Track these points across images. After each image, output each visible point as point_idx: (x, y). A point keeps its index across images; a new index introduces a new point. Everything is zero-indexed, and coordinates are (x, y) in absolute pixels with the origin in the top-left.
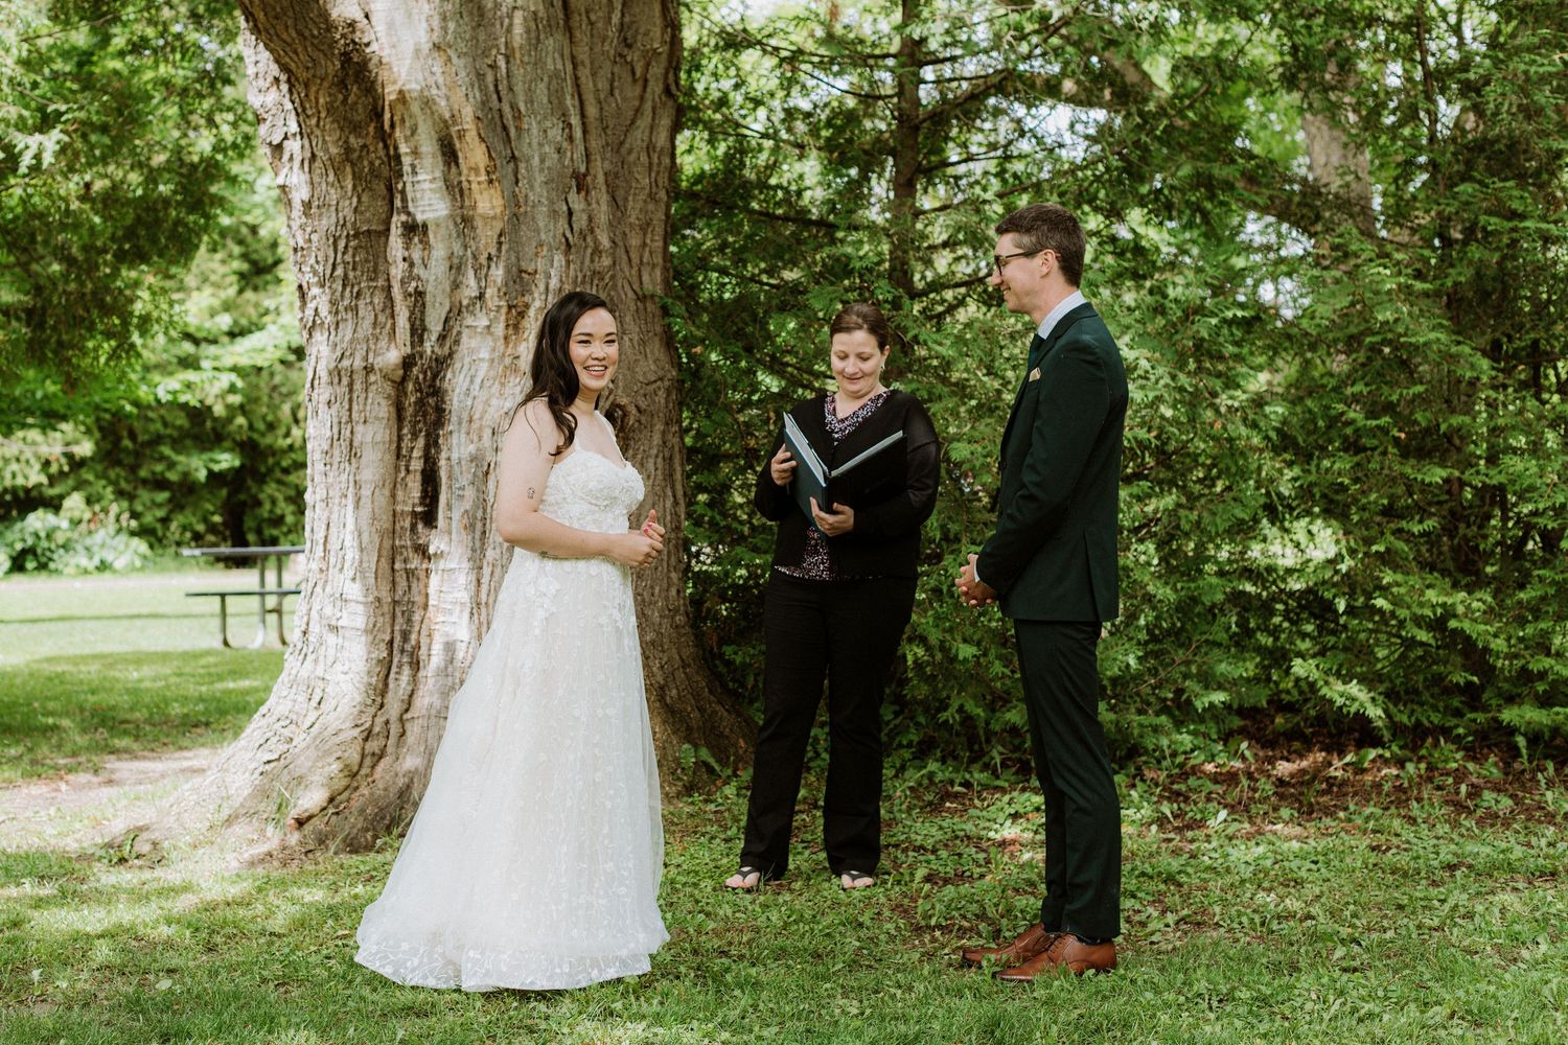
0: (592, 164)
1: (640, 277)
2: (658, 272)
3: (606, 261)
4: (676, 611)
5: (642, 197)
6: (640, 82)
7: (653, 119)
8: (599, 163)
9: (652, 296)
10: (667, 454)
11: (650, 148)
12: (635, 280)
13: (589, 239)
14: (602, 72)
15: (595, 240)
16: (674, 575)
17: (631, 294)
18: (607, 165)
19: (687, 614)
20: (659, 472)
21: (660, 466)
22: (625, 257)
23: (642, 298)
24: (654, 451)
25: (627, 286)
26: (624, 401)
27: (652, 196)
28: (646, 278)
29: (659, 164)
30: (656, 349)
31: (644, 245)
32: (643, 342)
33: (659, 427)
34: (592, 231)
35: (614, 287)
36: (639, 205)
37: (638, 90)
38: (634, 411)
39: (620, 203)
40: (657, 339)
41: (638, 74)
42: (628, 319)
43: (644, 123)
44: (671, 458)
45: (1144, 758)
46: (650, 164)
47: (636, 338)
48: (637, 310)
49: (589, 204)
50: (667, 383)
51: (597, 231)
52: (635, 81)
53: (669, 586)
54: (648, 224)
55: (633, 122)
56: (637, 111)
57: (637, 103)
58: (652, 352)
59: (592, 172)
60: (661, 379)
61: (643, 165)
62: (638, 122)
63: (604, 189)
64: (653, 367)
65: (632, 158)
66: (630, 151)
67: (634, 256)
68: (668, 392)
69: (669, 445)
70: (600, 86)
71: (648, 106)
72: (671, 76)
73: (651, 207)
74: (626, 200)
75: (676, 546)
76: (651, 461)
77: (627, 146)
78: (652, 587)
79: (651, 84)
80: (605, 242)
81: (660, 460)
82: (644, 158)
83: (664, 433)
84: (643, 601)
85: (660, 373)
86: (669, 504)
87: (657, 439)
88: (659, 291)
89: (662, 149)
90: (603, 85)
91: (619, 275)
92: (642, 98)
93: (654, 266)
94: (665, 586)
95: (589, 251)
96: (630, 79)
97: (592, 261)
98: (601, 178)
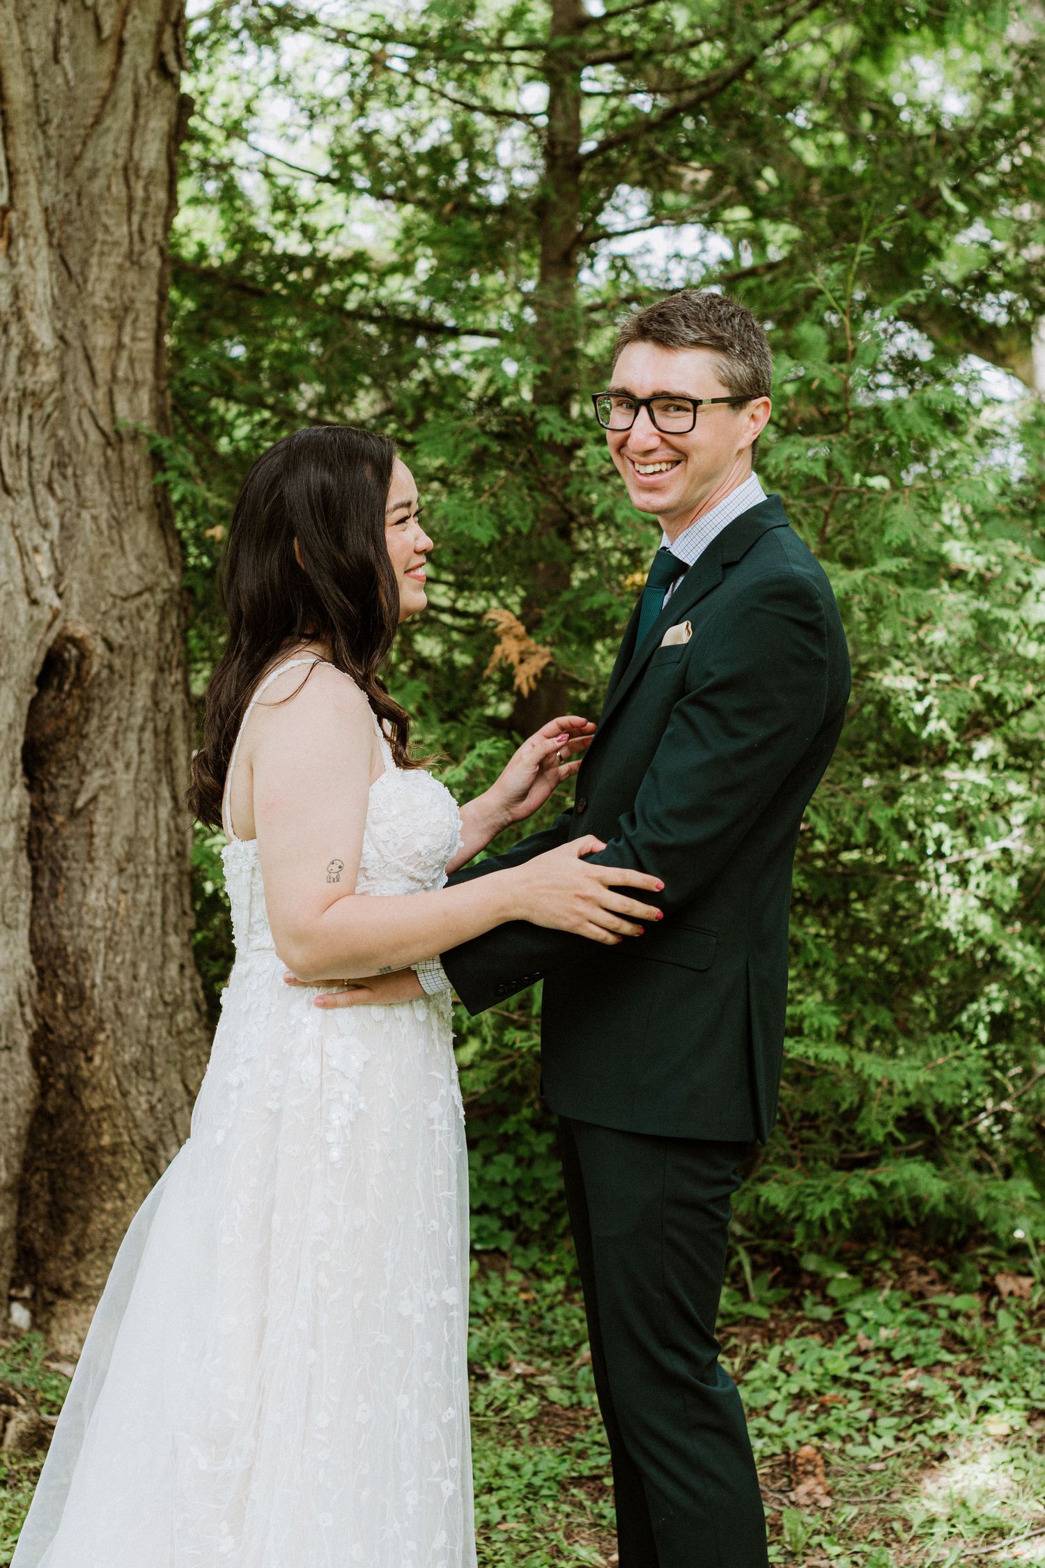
0: (20, 191)
1: (112, 404)
2: (144, 396)
3: (48, 373)
4: (177, 1004)
5: (116, 258)
6: (111, 46)
7: (136, 116)
8: (32, 189)
9: (135, 436)
10: (161, 725)
11: (129, 170)
12: (102, 409)
13: (13, 330)
14: (35, 17)
15: (27, 334)
16: (173, 940)
17: (94, 436)
18: (47, 191)
19: (198, 1007)
20: (147, 757)
21: (148, 745)
22: (83, 368)
23: (114, 439)
24: (137, 720)
25: (88, 424)
26: (81, 630)
27: (132, 258)
28: (122, 407)
29: (147, 200)
30: (142, 533)
31: (119, 346)
32: (117, 523)
33: (147, 676)
34: (19, 315)
35: (65, 421)
36: (108, 275)
37: (107, 59)
38: (99, 648)
39: (75, 269)
40: (142, 518)
41: (107, 30)
42: (90, 480)
43: (118, 121)
44: (168, 732)
45: (986, 1249)
46: (131, 200)
47: (104, 516)
48: (107, 464)
49: (13, 264)
50: (160, 597)
51: (30, 316)
52: (101, 42)
53: (165, 960)
54: (126, 310)
55: (98, 120)
56: (105, 99)
57: (104, 85)
58: (134, 541)
59: (20, 205)
60: (150, 589)
61: (116, 201)
62: (108, 121)
63: (42, 239)
64: (135, 568)
65: (97, 186)
66: (93, 174)
67: (101, 366)
68: (163, 612)
69: (165, 707)
70: (33, 43)
71: (125, 91)
72: (168, 36)
73: (131, 277)
74: (85, 263)
75: (178, 888)
76: (133, 737)
77: (87, 163)
78: (134, 965)
79: (130, 49)
80: (45, 337)
81: (148, 735)
82: (118, 188)
83: (155, 687)
84: (118, 990)
85: (149, 579)
86: (165, 812)
87: (142, 697)
88: (147, 424)
89: (151, 173)
90: (39, 40)
91: (73, 399)
92: (114, 76)
93: (136, 385)
94: (158, 960)
95: (15, 352)
96: (91, 39)
97: (20, 372)
98: (36, 219)
